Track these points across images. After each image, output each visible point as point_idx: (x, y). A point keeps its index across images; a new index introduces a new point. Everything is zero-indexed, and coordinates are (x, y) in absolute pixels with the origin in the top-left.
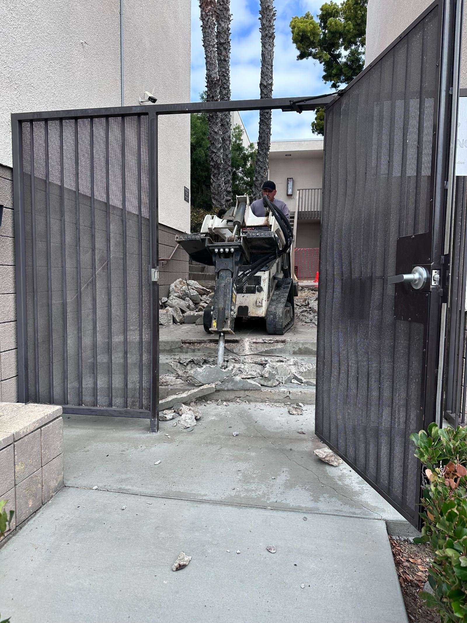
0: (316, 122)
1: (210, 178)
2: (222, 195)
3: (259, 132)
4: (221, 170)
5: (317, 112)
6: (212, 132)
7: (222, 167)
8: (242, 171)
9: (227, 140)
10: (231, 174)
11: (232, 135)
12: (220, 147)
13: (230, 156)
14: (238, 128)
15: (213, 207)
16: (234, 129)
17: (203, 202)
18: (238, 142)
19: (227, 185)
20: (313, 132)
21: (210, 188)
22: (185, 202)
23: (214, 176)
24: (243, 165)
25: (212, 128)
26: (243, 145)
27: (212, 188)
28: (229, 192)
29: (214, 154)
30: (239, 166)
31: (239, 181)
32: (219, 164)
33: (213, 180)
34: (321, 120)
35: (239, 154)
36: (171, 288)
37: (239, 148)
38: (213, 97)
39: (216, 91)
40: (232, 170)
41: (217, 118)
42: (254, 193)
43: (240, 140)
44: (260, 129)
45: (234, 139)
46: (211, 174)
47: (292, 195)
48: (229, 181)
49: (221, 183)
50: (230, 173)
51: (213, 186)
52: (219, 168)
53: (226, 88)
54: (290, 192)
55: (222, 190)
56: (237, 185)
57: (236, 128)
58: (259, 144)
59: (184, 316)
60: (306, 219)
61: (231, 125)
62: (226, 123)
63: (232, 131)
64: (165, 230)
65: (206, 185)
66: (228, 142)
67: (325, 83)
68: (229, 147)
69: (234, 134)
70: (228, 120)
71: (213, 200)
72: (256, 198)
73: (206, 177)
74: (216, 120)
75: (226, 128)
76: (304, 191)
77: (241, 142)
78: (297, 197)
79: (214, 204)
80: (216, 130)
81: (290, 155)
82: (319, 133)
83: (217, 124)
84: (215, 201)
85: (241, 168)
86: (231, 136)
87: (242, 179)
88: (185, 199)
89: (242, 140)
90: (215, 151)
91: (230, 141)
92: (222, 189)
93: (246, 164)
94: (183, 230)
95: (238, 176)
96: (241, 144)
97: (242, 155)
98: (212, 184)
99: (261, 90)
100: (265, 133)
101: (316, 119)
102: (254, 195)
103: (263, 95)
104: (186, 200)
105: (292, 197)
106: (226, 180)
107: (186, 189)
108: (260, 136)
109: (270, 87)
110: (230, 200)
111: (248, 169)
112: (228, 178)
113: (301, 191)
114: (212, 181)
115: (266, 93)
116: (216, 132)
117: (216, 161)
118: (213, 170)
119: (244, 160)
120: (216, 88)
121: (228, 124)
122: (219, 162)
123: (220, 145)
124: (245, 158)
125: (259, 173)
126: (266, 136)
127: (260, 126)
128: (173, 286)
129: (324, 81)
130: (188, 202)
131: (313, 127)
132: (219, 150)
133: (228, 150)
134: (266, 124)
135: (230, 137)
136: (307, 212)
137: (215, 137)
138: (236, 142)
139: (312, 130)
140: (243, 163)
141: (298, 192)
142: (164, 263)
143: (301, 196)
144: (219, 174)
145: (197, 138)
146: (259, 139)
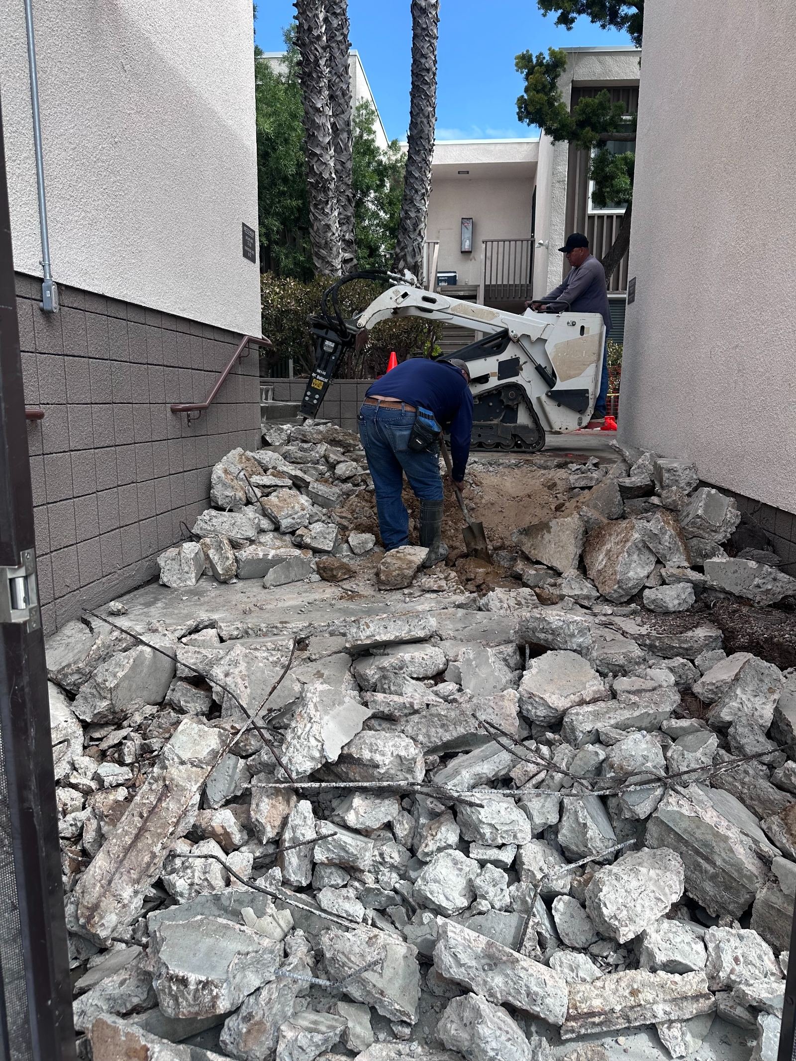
0: (526, 97)
1: (309, 211)
2: (335, 249)
3: (411, 113)
4: (331, 194)
5: (528, 75)
6: (310, 109)
7: (332, 186)
8: (376, 198)
9: (343, 130)
10: (353, 205)
11: (354, 121)
12: (329, 143)
13: (349, 165)
14: (365, 106)
15: (317, 273)
16: (358, 109)
17: (295, 264)
18: (365, 137)
19: (345, 228)
20: (520, 119)
21: (309, 233)
22: (246, 261)
23: (316, 206)
24: (378, 186)
25: (310, 101)
26: (377, 144)
27: (313, 234)
28: (348, 241)
29: (316, 159)
30: (369, 188)
31: (370, 220)
32: (327, 180)
33: (314, 215)
34: (538, 92)
35: (369, 163)
36: (214, 476)
37: (368, 149)
38: (310, 29)
39: (316, 16)
40: (354, 196)
41: (320, 77)
42: (402, 245)
43: (370, 132)
44: (412, 107)
45: (358, 130)
46: (309, 202)
47: (470, 252)
48: (348, 218)
49: (331, 223)
50: (349, 200)
51: (315, 228)
52: (325, 190)
53: (339, 14)
54: (467, 245)
55: (333, 238)
56: (364, 228)
57: (362, 106)
58: (410, 139)
59: (237, 560)
60: (499, 299)
61: (351, 97)
62: (339, 93)
63: (353, 111)
64: (192, 332)
65: (300, 228)
66: (345, 135)
67: (544, 15)
68: (346, 145)
69: (357, 120)
70: (344, 87)
71: (315, 259)
72: (405, 255)
73: (299, 209)
74: (317, 83)
75: (340, 105)
76: (495, 244)
77: (372, 136)
78: (483, 257)
79: (317, 268)
80: (319, 105)
81: (468, 172)
82: (532, 121)
83: (320, 92)
84: (320, 261)
85: (372, 191)
86: (352, 123)
87: (375, 215)
88: (245, 255)
89: (375, 132)
90: (318, 153)
91: (349, 132)
92: (334, 234)
93: (382, 185)
94: (241, 329)
95: (368, 210)
96: (373, 141)
97: (374, 164)
98: (312, 226)
99: (414, 18)
100: (424, 115)
101: (527, 90)
102: (402, 249)
103: (419, 31)
104: (248, 255)
105: (471, 256)
106: (342, 217)
107: (246, 232)
108: (412, 121)
109: (434, 13)
110: (351, 259)
111: (387, 196)
112: (346, 213)
113: (489, 244)
114: (311, 217)
115: (424, 26)
116: (318, 110)
117: (321, 173)
118: (314, 193)
119: (378, 175)
120: (316, 9)
121: (344, 95)
122: (326, 176)
123: (327, 140)
124: (382, 171)
125: (412, 202)
126: (425, 121)
127: (412, 101)
128: (218, 470)
129: (542, 11)
130: (254, 262)
131: (520, 108)
132: (325, 149)
133: (345, 153)
134: (426, 95)
135: (348, 125)
136: (500, 285)
137: (317, 121)
138: (361, 136)
139: (518, 114)
140: (378, 182)
141: (484, 246)
142: (192, 417)
143: (489, 254)
144: (327, 203)
145: (280, 125)
146: (410, 129)
